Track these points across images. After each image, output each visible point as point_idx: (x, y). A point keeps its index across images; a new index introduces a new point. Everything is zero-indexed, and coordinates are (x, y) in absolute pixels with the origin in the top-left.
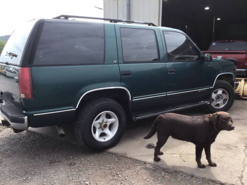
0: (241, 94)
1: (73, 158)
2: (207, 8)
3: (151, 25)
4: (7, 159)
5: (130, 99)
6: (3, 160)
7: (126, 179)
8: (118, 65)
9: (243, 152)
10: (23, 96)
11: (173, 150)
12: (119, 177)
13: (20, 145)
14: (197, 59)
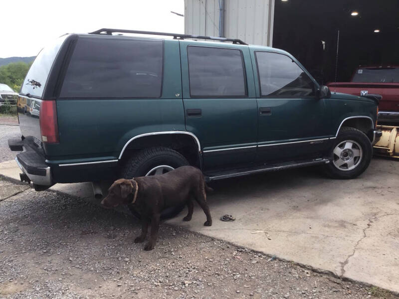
0: (391, 151)
1: (114, 229)
2: (354, 14)
3: (238, 43)
4: (25, 227)
5: (200, 150)
6: (20, 228)
7: (181, 258)
8: (181, 100)
9: (361, 231)
10: (45, 139)
11: (257, 225)
12: (172, 254)
13: (45, 210)
14: (311, 94)
